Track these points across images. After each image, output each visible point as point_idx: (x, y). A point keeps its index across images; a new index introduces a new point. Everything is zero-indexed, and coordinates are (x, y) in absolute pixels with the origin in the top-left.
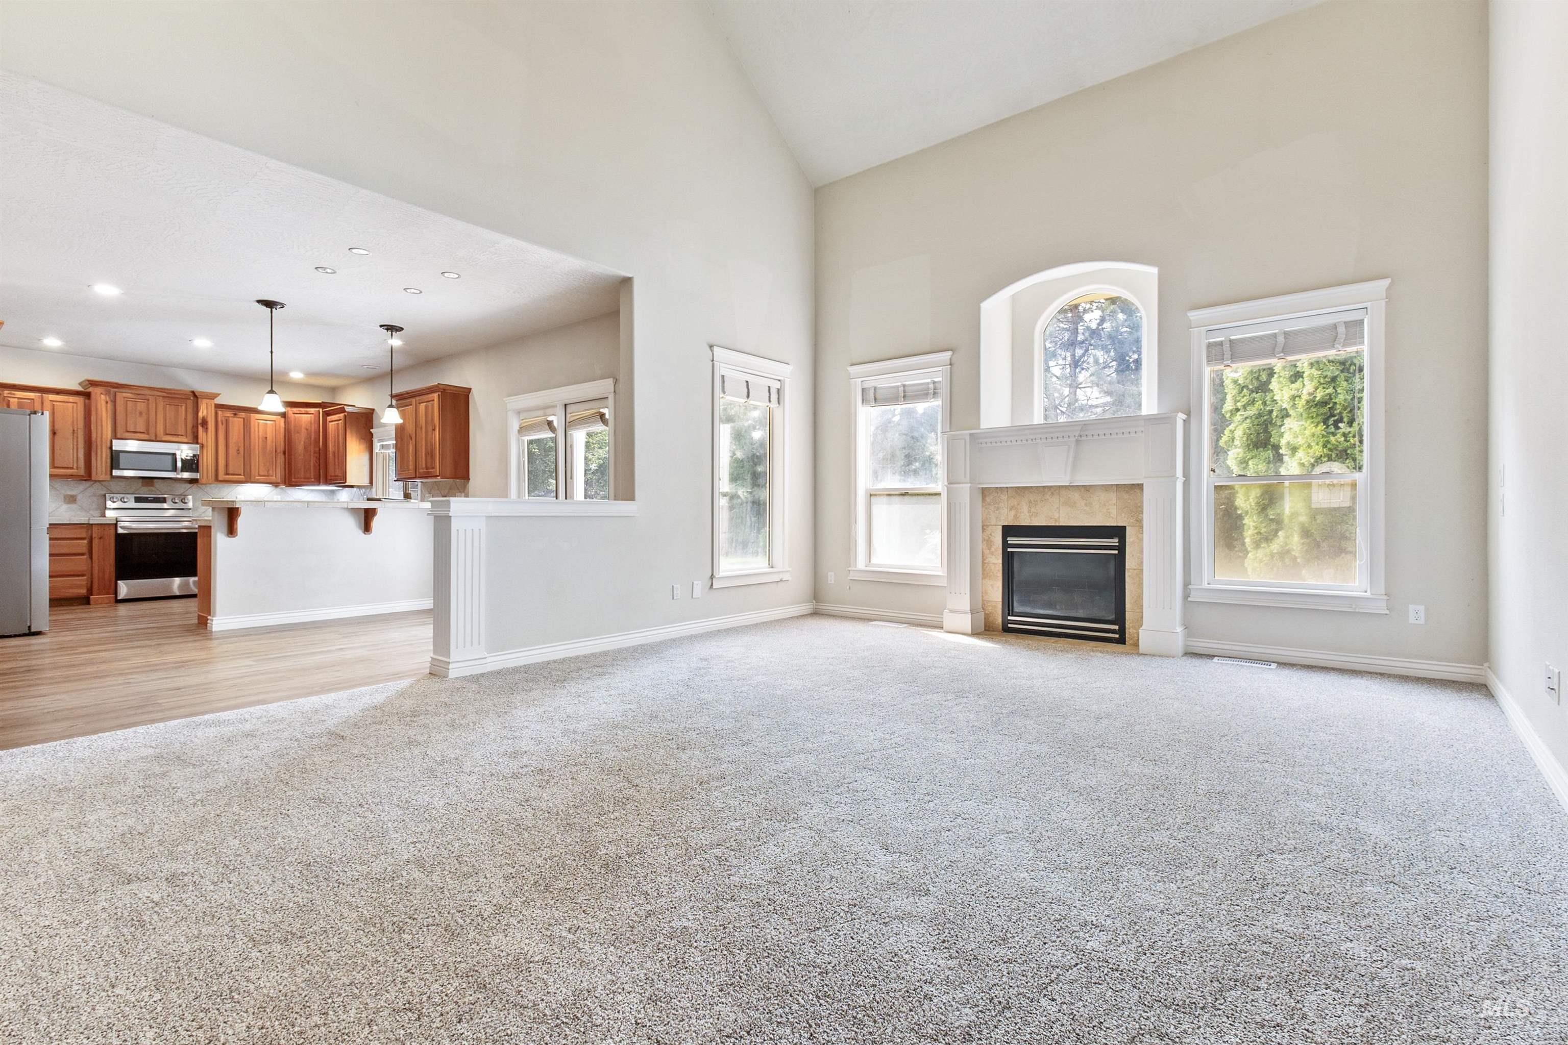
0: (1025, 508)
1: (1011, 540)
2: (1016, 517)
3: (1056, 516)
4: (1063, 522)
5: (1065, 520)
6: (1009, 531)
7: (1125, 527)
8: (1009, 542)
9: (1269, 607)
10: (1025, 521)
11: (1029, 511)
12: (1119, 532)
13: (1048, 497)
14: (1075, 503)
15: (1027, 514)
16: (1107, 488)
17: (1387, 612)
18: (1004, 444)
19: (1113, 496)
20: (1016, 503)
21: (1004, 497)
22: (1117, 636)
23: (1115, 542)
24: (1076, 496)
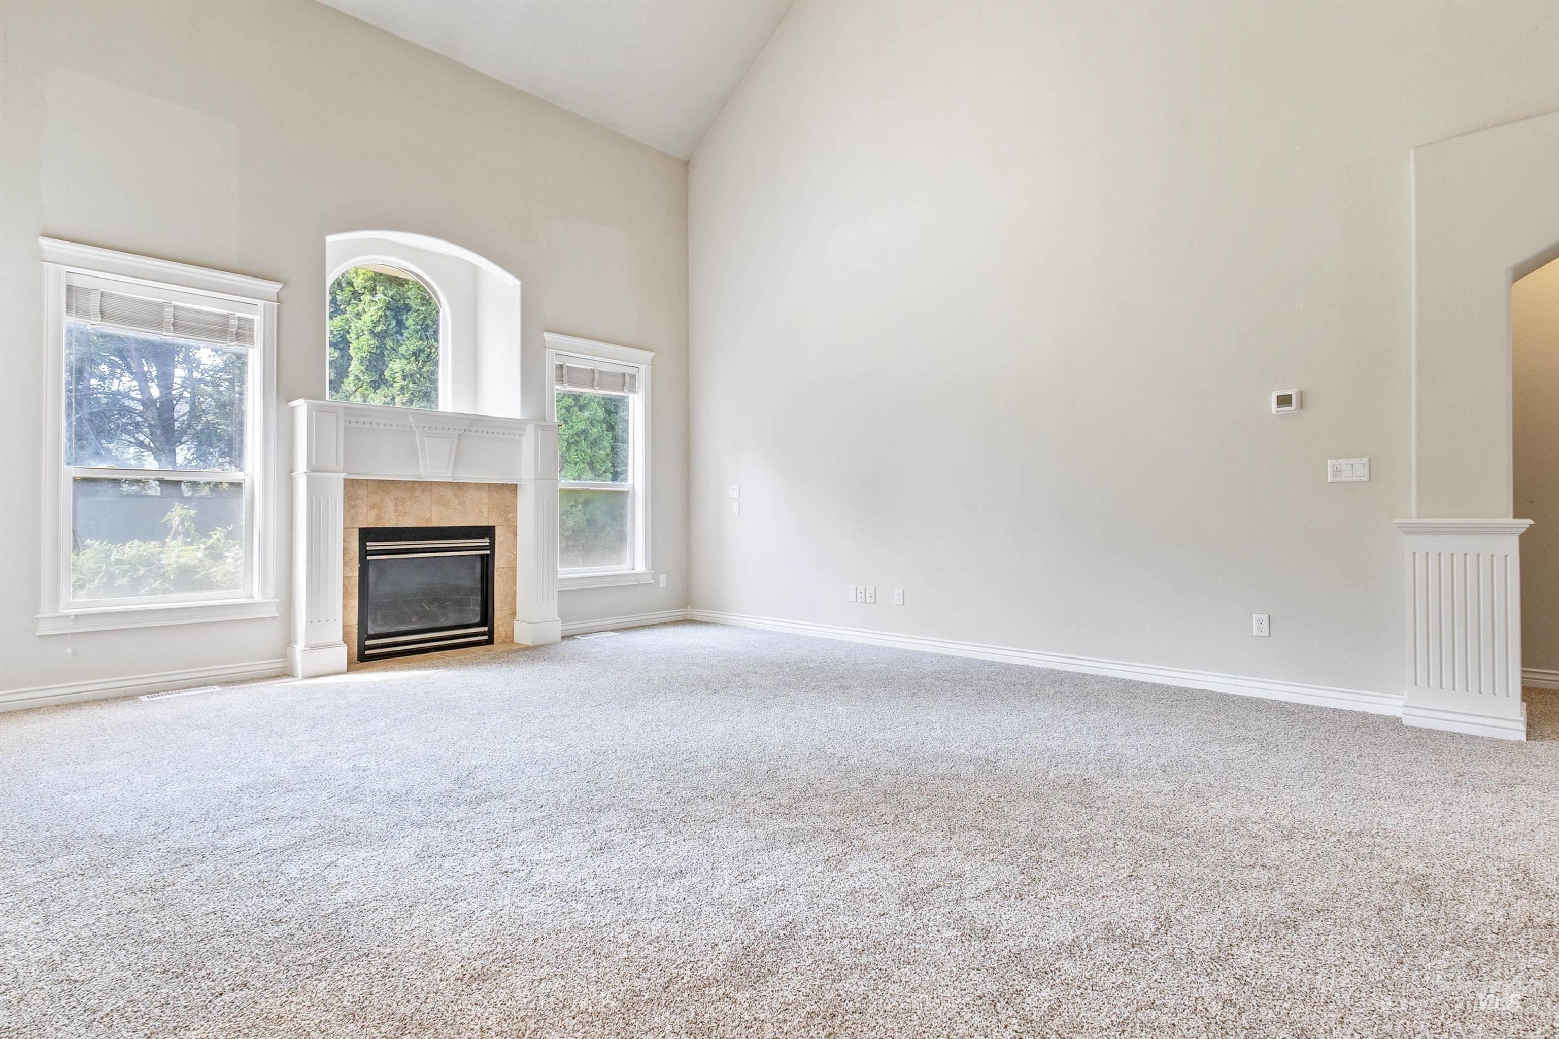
0: (390, 506)
1: (371, 546)
2: (378, 517)
3: (428, 515)
4: (436, 522)
5: (437, 521)
6: (367, 534)
7: (494, 527)
8: (368, 549)
9: (594, 589)
10: (391, 521)
11: (396, 510)
12: (488, 532)
13: (418, 493)
14: (448, 502)
15: (393, 514)
16: (479, 486)
17: (653, 582)
18: (374, 426)
19: (484, 495)
20: (378, 500)
21: (363, 492)
22: (486, 637)
23: (485, 542)
24: (449, 494)
